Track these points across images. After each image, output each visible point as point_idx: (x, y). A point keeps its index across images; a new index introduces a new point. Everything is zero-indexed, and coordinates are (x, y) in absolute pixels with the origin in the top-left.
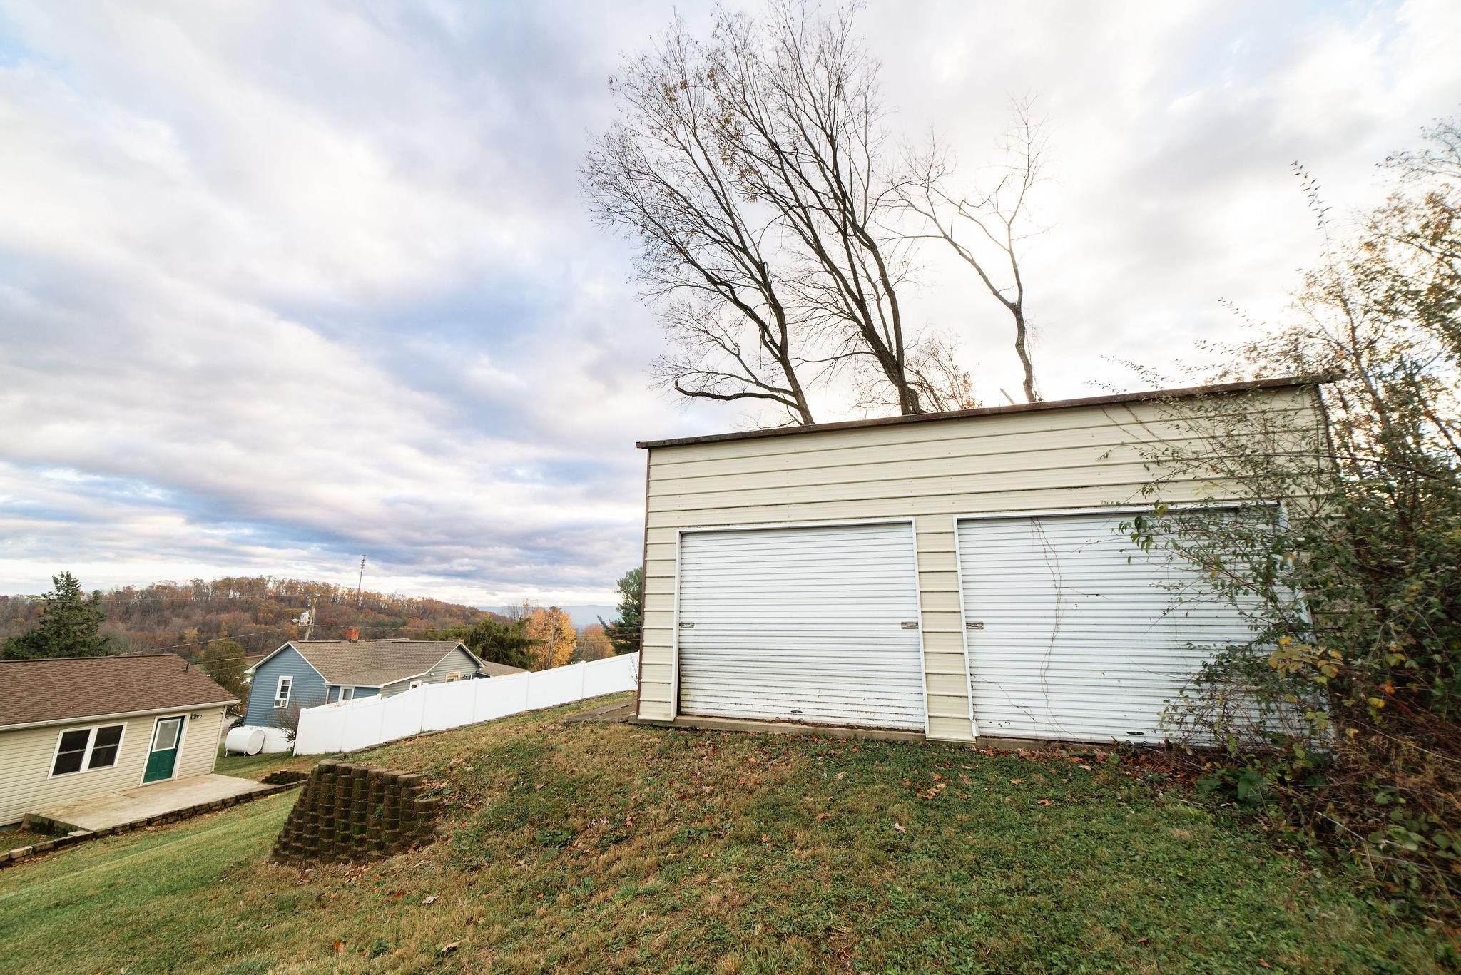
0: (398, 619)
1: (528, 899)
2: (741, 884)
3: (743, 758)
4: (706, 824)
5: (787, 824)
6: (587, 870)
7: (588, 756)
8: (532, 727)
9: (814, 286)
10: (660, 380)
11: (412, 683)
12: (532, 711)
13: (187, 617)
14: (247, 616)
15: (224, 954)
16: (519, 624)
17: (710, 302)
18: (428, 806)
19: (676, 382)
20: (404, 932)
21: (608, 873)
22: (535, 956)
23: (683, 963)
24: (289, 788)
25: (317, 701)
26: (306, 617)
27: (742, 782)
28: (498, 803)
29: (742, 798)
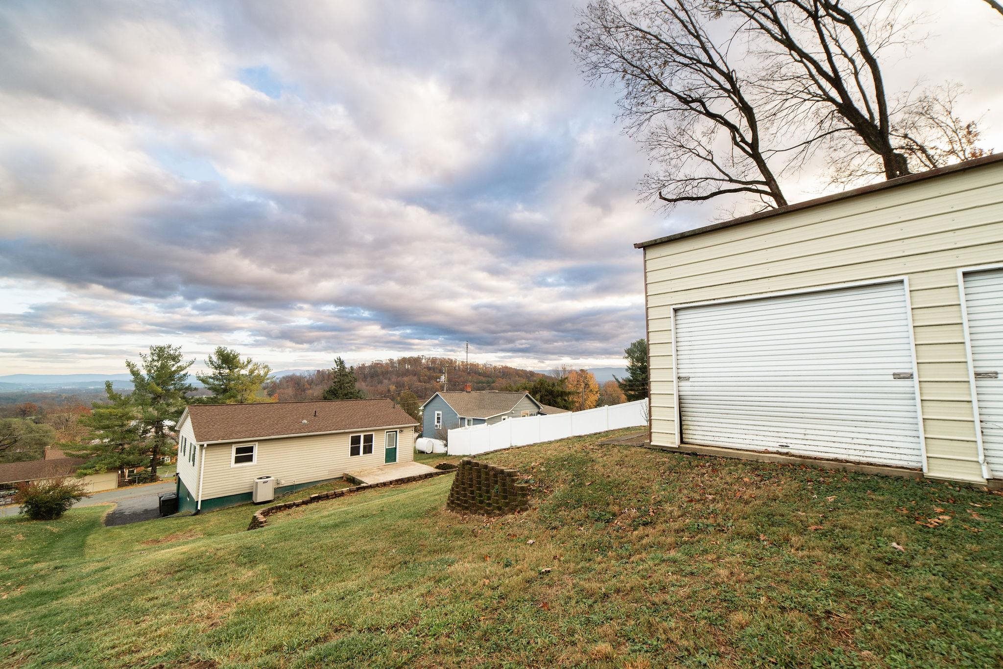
0: (490, 379)
1: (589, 551)
2: (745, 566)
3: (738, 478)
4: (711, 521)
5: (782, 530)
6: (625, 540)
7: (618, 467)
8: (578, 446)
9: (783, 79)
10: (647, 194)
11: (503, 417)
12: (577, 437)
13: (389, 379)
14: (415, 378)
15: (434, 552)
16: (561, 381)
17: (683, 120)
18: (522, 489)
19: (660, 193)
20: (519, 557)
21: (640, 543)
22: (598, 585)
23: (703, 610)
24: (449, 472)
25: (455, 426)
26: (443, 378)
27: (739, 494)
28: (563, 491)
29: (740, 506)
